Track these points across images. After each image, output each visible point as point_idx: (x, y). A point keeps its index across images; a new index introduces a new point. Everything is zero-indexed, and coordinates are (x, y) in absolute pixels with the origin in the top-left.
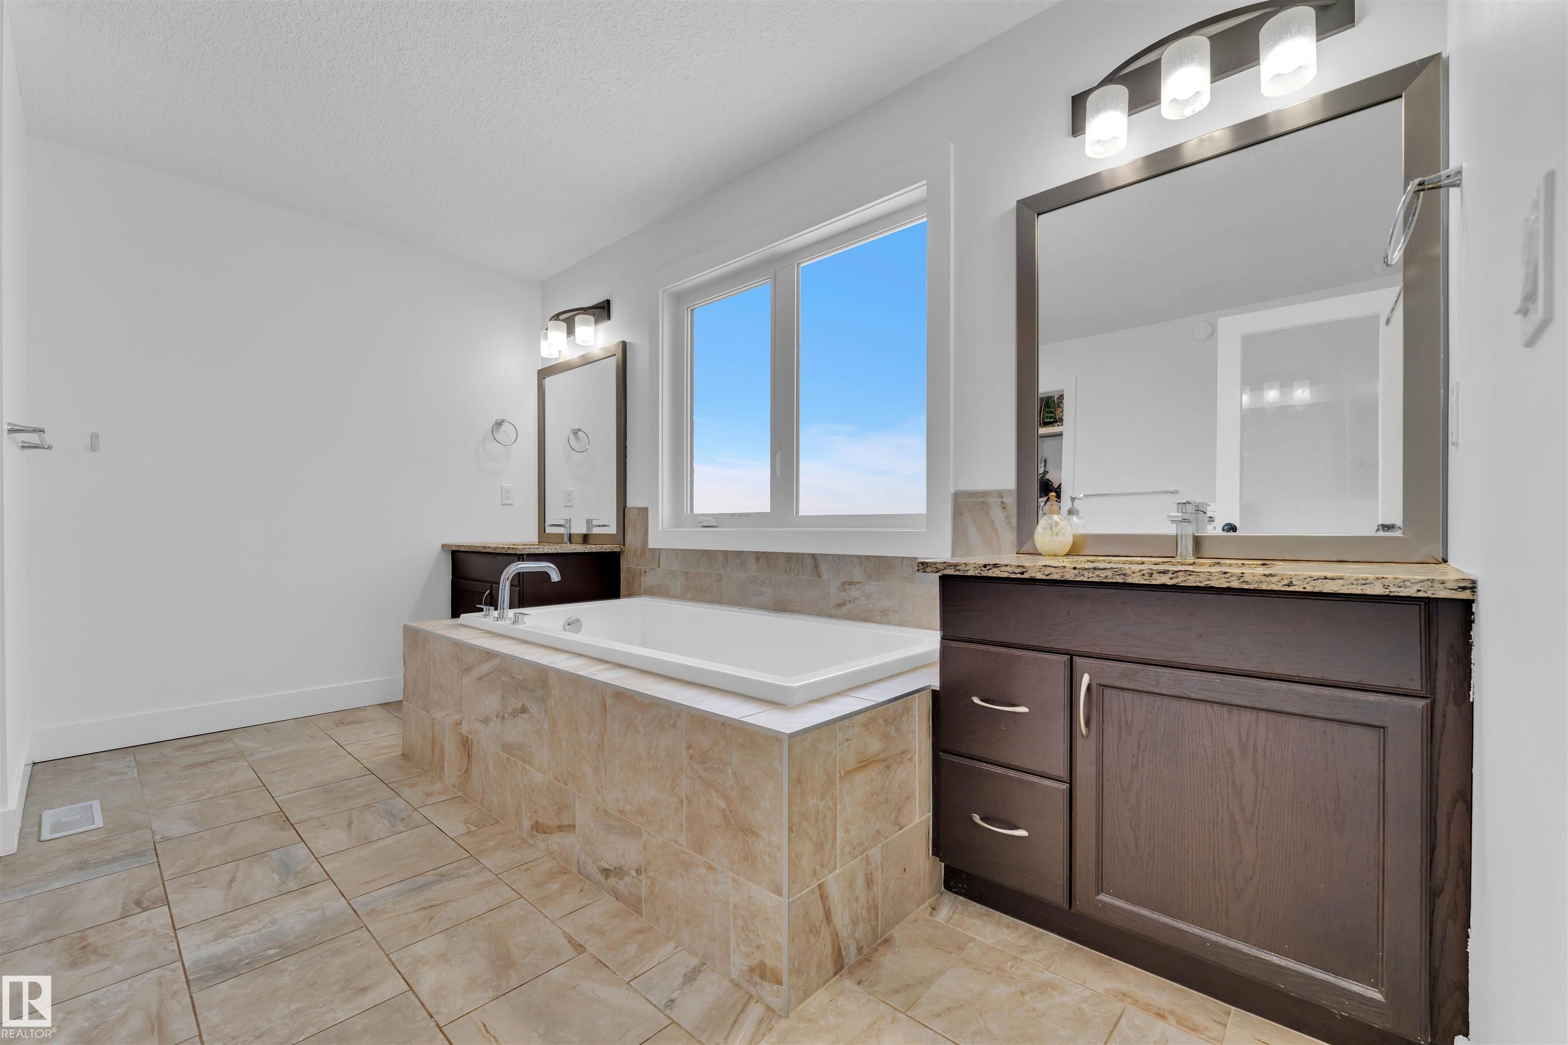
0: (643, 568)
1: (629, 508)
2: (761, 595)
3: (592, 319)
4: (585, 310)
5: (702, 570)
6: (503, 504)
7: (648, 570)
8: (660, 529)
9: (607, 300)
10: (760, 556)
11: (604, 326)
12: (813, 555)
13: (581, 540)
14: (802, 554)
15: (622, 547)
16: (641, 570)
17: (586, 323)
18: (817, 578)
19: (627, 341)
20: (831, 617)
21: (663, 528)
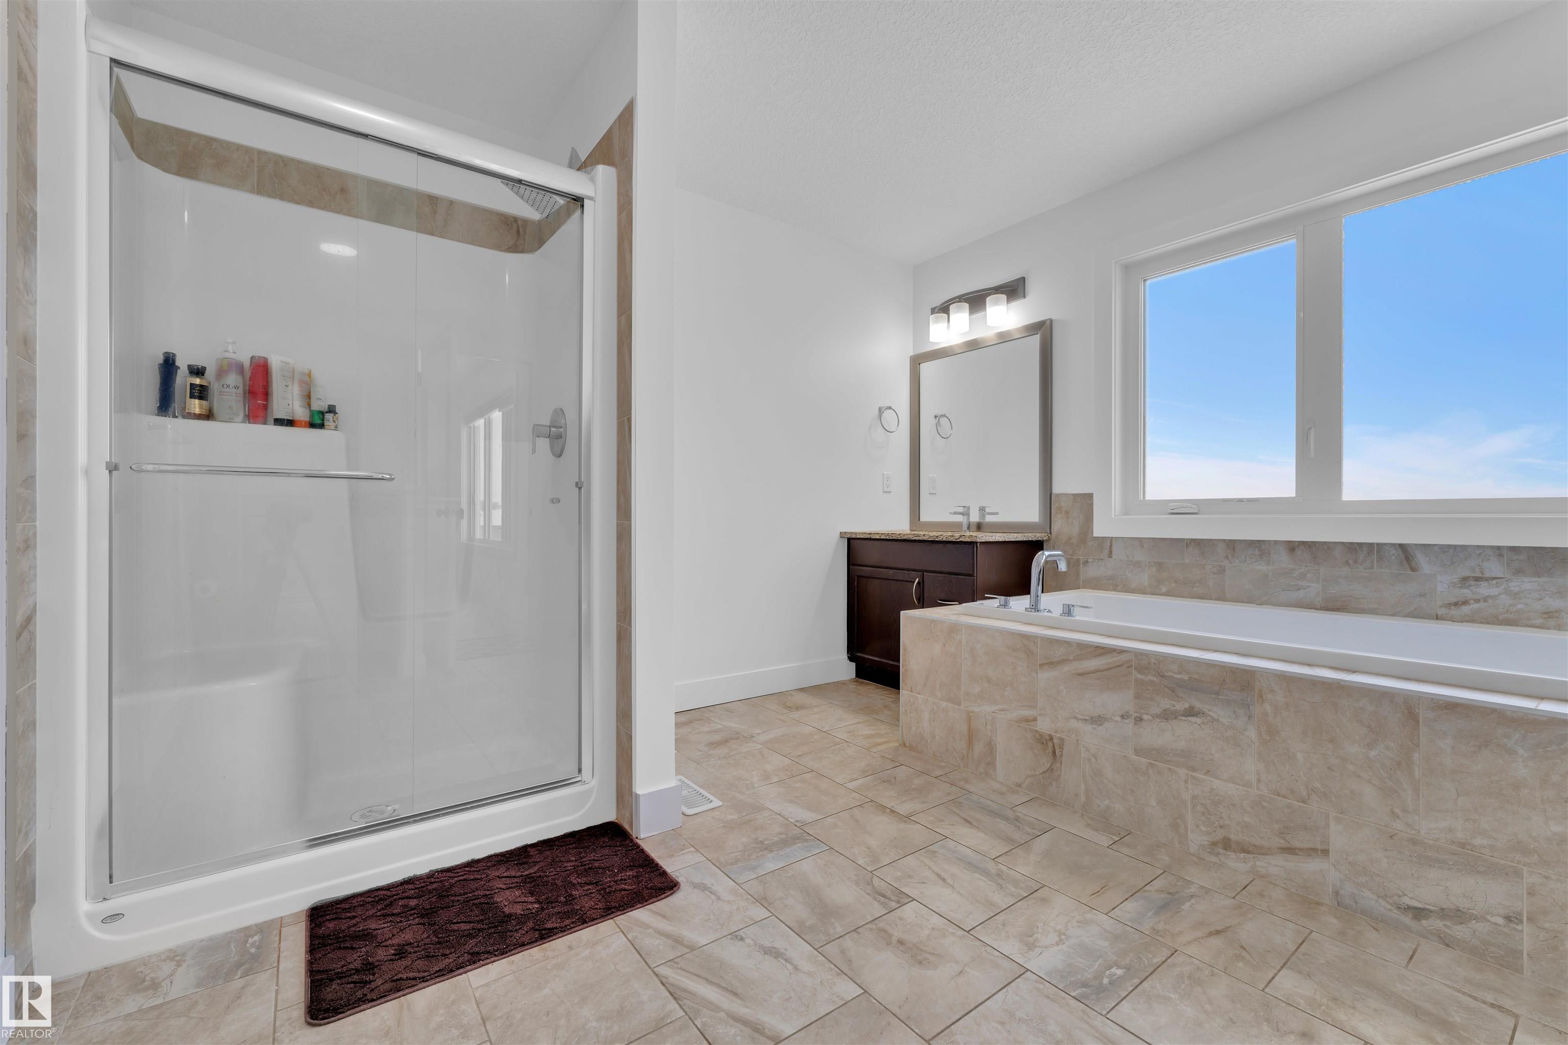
0: (1081, 558)
1: (1058, 495)
2: (1299, 589)
3: (1004, 297)
4: (998, 290)
5: (1187, 561)
6: (884, 492)
7: (1090, 560)
8: (1113, 516)
9: (1023, 277)
10: (1292, 547)
11: (1017, 304)
12: (1402, 546)
13: (975, 528)
14: (1378, 544)
15: (1049, 535)
16: (1078, 560)
17: (996, 303)
18: (1410, 572)
19: (1053, 319)
20: (1437, 619)
21: (1115, 516)
